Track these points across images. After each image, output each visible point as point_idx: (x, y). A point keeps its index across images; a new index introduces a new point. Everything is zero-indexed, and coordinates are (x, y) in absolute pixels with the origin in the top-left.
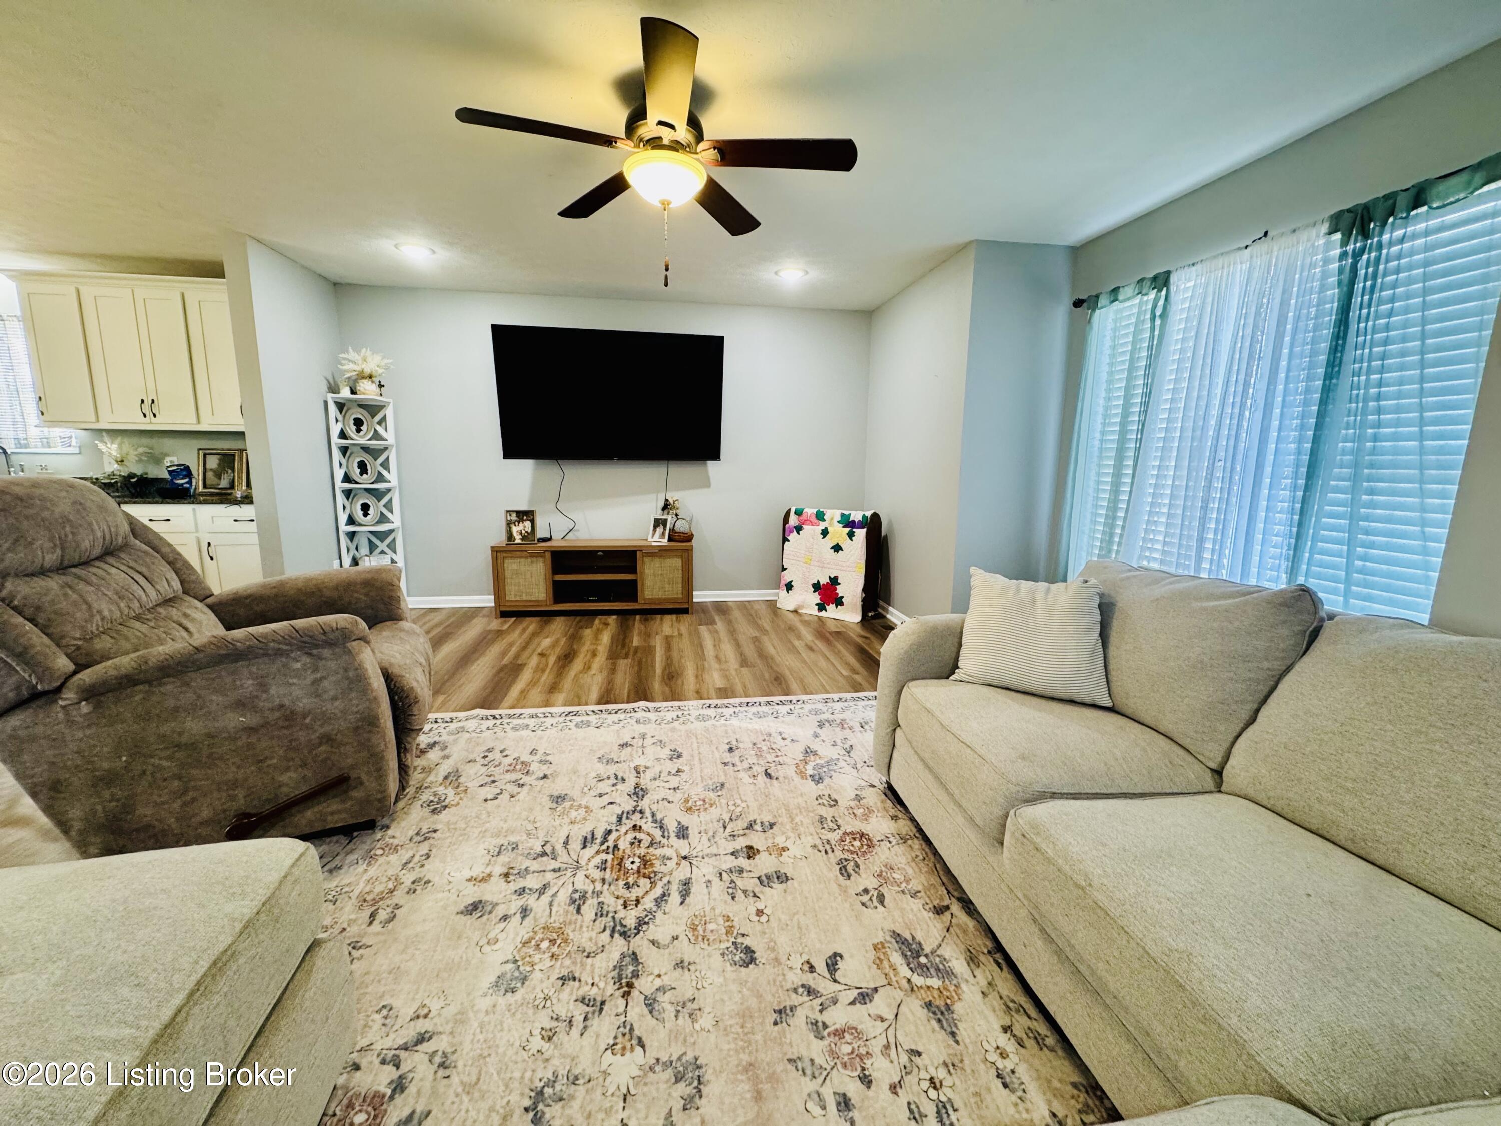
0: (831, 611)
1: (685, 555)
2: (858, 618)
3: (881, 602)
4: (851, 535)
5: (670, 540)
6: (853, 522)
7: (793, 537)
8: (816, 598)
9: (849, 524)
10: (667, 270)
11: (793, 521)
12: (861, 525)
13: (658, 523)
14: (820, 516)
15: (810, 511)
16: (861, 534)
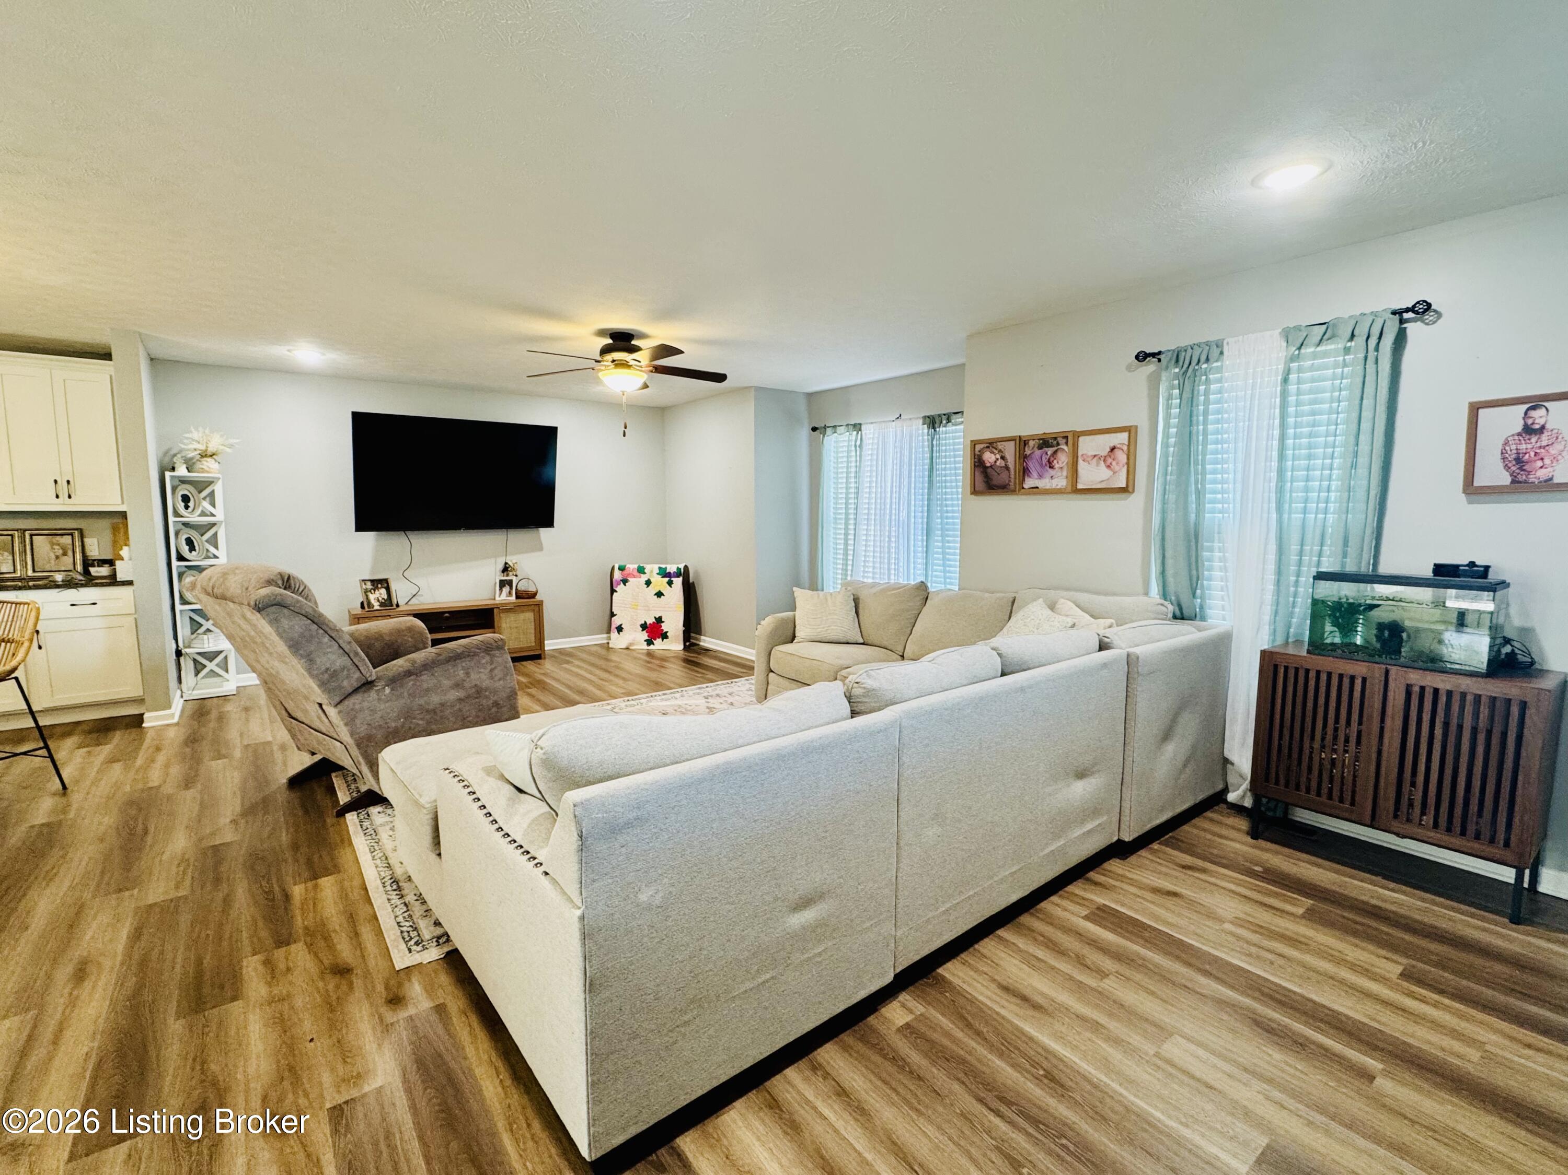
0: (659, 644)
1: (536, 609)
2: (681, 647)
3: (693, 635)
4: (670, 583)
5: (517, 597)
6: (670, 573)
7: (620, 588)
8: (645, 636)
9: (665, 574)
10: (626, 428)
11: (617, 575)
12: (678, 574)
13: (503, 584)
14: (641, 570)
15: (632, 567)
16: (678, 582)
